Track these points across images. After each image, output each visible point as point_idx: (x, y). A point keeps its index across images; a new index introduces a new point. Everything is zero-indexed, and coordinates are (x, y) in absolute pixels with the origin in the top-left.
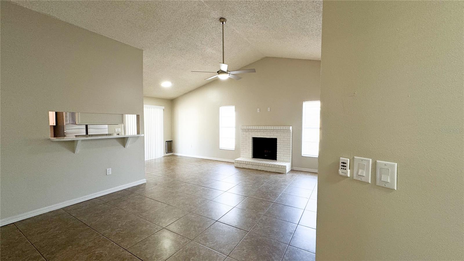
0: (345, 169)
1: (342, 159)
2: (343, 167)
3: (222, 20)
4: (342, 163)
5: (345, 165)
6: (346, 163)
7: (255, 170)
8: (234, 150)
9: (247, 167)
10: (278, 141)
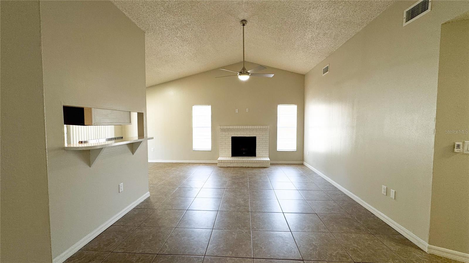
0: (460, 148)
1: (457, 143)
2: (458, 148)
3: (244, 22)
4: (457, 145)
5: (459, 146)
6: (460, 145)
7: (240, 167)
8: (211, 150)
9: (232, 165)
10: (257, 139)
